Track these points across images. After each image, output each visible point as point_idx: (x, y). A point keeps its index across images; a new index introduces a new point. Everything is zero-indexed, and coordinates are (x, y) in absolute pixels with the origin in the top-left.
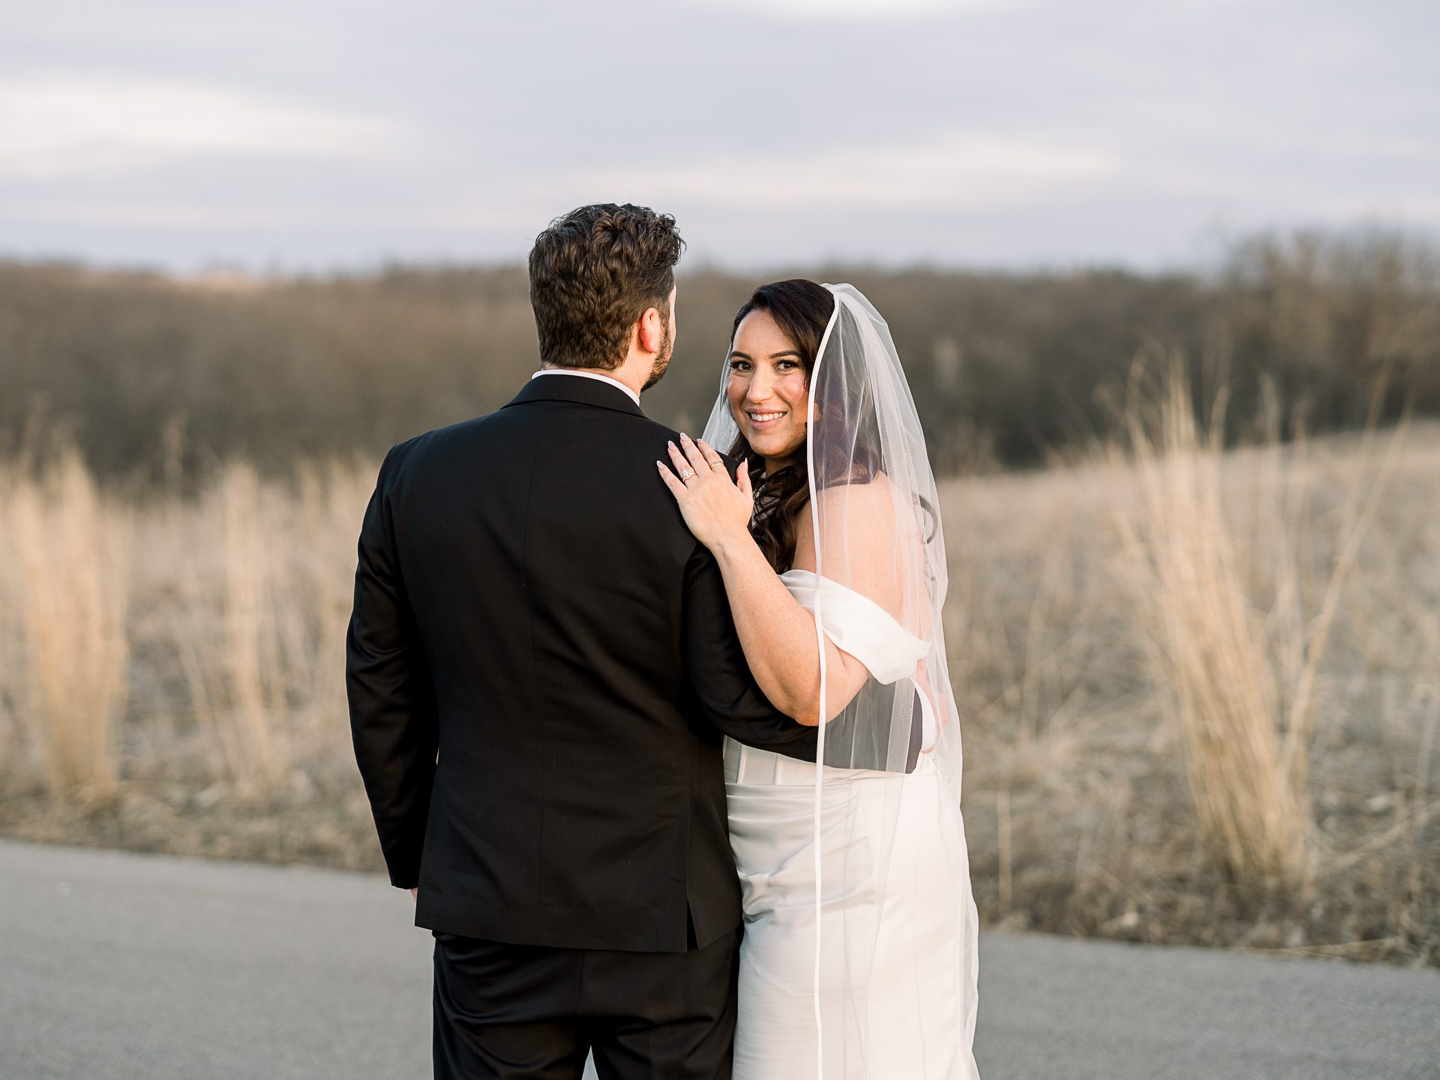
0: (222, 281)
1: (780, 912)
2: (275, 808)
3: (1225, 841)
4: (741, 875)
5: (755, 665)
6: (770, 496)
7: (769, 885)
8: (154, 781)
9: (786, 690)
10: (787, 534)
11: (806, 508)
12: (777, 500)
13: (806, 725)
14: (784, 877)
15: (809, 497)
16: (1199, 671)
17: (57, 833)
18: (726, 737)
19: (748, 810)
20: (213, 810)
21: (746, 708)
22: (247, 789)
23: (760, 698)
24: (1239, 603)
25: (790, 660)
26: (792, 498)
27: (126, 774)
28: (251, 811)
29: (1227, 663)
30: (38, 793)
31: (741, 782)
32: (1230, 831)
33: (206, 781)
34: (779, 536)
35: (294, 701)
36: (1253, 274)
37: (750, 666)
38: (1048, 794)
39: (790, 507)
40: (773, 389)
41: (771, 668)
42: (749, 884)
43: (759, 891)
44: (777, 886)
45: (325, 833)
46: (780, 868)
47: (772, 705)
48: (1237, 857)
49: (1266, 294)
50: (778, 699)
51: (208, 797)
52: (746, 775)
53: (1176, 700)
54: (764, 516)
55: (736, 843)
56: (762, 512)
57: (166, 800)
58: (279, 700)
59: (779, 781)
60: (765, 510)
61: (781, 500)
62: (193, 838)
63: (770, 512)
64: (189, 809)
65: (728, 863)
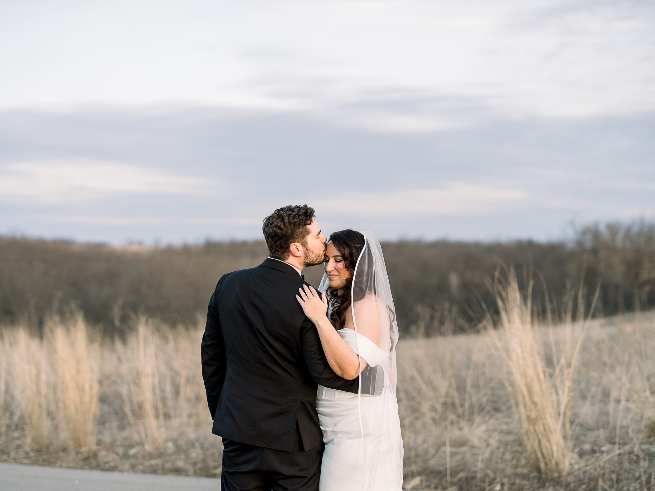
0: (135, 248)
1: (336, 441)
2: (161, 455)
3: (537, 460)
4: (322, 428)
5: (330, 361)
6: (337, 303)
7: (332, 431)
8: (111, 447)
9: (340, 368)
10: (343, 317)
11: (349, 307)
12: (339, 305)
13: (347, 379)
14: (336, 429)
15: (351, 303)
16: (525, 390)
17: (72, 465)
18: (319, 385)
19: (325, 407)
20: (135, 456)
21: (326, 375)
22: (148, 447)
23: (332, 372)
24: (541, 366)
25: (341, 359)
26: (344, 305)
27: (99, 443)
28: (151, 456)
29: (536, 388)
30: (64, 450)
31: (323, 398)
32: (539, 455)
33: (131, 446)
34: (340, 317)
35: (167, 416)
36: (589, 243)
37: (328, 361)
38: (473, 447)
39: (344, 308)
40: (334, 267)
41: (335, 361)
42: (325, 431)
43: (329, 434)
44: (335, 432)
45: (180, 464)
46: (335, 426)
47: (335, 373)
48: (542, 466)
49: (594, 251)
50: (338, 372)
51: (132, 451)
52: (325, 395)
53: (517, 404)
54: (335, 310)
55: (321, 417)
56: (334, 308)
57: (117, 453)
58: (161, 417)
59: (336, 397)
60: (335, 308)
61: (340, 304)
62: (127, 465)
63: (337, 308)
64: (126, 456)
65: (317, 423)
